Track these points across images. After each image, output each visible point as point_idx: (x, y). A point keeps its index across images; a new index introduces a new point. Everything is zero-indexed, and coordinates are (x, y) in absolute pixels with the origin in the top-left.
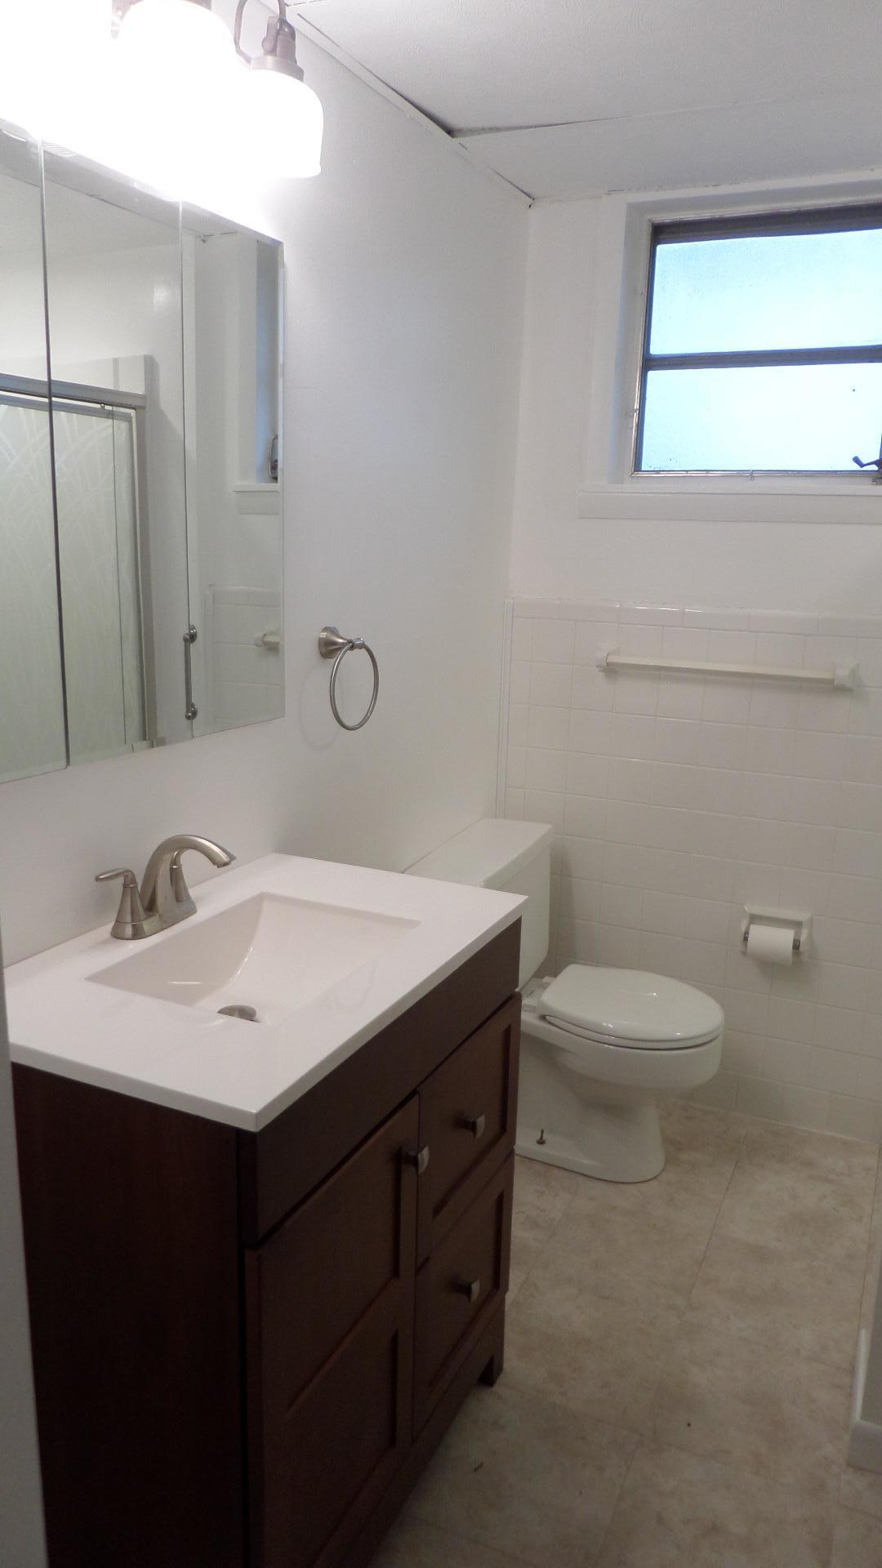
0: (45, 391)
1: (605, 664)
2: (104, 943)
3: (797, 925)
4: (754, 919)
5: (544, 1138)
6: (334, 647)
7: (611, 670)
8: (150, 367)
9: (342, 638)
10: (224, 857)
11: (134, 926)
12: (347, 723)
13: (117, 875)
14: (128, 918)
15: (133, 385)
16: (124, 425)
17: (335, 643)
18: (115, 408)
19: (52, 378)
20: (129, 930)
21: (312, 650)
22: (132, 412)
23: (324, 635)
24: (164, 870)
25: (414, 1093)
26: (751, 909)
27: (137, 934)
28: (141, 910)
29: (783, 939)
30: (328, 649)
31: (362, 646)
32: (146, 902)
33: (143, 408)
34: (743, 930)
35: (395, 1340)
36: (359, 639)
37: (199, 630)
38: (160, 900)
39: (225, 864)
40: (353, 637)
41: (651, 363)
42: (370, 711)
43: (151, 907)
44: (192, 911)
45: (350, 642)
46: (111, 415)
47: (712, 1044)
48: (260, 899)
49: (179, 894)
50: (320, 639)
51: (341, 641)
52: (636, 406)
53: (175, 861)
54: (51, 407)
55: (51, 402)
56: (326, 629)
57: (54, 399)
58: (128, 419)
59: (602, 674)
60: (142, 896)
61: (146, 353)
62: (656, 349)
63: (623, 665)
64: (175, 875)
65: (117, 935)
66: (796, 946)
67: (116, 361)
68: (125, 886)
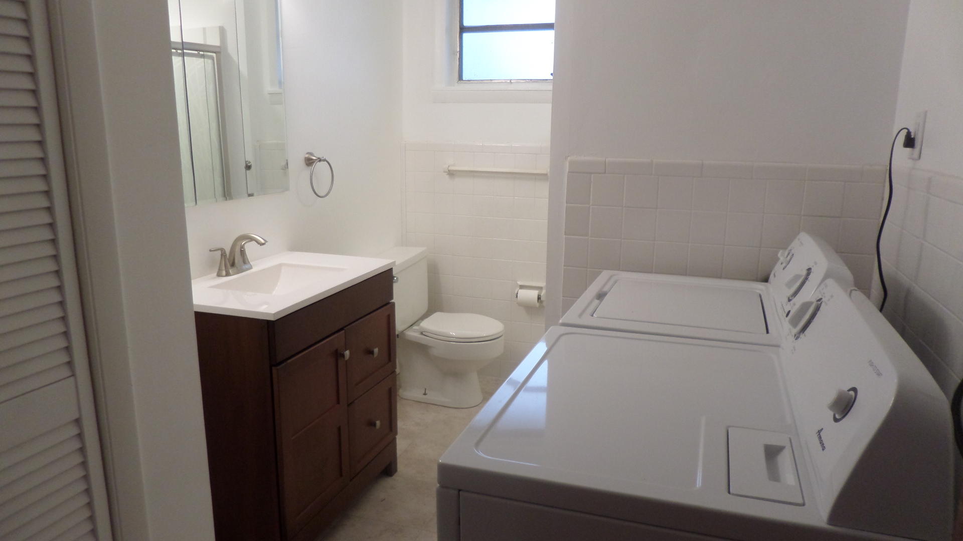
0: (181, 47)
1: (447, 171)
2: (214, 278)
3: (540, 288)
4: (522, 287)
5: (426, 392)
6: (311, 161)
7: (451, 174)
8: (222, 31)
9: (315, 157)
10: (263, 241)
11: (226, 271)
12: (319, 195)
13: (218, 249)
14: (224, 268)
15: (214, 40)
16: (210, 61)
17: (312, 159)
18: (205, 53)
19: (184, 41)
20: (224, 273)
21: (302, 163)
22: (214, 55)
23: (307, 156)
24: (238, 249)
25: (342, 329)
26: (520, 283)
27: (228, 274)
28: (228, 265)
29: (534, 294)
30: (309, 162)
31: (325, 160)
32: (231, 263)
33: (219, 52)
34: (516, 292)
35: (339, 429)
36: (323, 157)
37: (252, 163)
38: (236, 261)
39: (263, 244)
40: (320, 156)
41: (463, 29)
42: (330, 190)
43: (233, 265)
44: (251, 268)
45: (319, 158)
46: (203, 56)
47: (500, 339)
48: (280, 266)
49: (245, 261)
50: (305, 158)
51: (315, 158)
52: (458, 50)
53: (242, 247)
54: (183, 55)
55: (183, 53)
56: (308, 153)
57: (185, 51)
58: (212, 58)
59: (447, 177)
60: (229, 260)
61: (219, 25)
62: (466, 23)
63: (456, 171)
64: (243, 253)
65: (219, 275)
66: (539, 298)
67: (204, 29)
68: (222, 255)
